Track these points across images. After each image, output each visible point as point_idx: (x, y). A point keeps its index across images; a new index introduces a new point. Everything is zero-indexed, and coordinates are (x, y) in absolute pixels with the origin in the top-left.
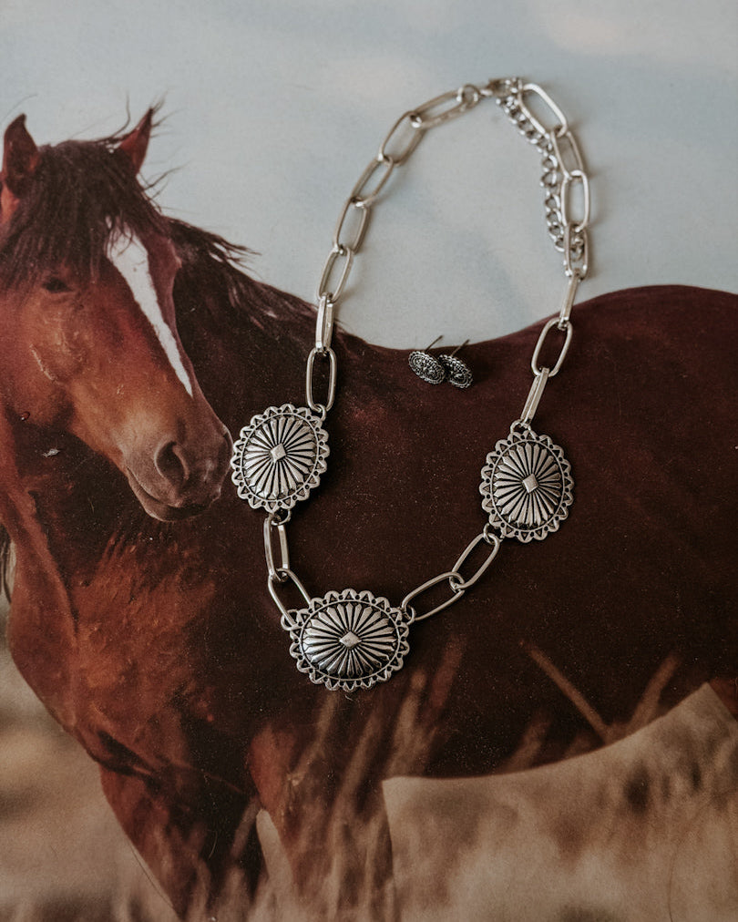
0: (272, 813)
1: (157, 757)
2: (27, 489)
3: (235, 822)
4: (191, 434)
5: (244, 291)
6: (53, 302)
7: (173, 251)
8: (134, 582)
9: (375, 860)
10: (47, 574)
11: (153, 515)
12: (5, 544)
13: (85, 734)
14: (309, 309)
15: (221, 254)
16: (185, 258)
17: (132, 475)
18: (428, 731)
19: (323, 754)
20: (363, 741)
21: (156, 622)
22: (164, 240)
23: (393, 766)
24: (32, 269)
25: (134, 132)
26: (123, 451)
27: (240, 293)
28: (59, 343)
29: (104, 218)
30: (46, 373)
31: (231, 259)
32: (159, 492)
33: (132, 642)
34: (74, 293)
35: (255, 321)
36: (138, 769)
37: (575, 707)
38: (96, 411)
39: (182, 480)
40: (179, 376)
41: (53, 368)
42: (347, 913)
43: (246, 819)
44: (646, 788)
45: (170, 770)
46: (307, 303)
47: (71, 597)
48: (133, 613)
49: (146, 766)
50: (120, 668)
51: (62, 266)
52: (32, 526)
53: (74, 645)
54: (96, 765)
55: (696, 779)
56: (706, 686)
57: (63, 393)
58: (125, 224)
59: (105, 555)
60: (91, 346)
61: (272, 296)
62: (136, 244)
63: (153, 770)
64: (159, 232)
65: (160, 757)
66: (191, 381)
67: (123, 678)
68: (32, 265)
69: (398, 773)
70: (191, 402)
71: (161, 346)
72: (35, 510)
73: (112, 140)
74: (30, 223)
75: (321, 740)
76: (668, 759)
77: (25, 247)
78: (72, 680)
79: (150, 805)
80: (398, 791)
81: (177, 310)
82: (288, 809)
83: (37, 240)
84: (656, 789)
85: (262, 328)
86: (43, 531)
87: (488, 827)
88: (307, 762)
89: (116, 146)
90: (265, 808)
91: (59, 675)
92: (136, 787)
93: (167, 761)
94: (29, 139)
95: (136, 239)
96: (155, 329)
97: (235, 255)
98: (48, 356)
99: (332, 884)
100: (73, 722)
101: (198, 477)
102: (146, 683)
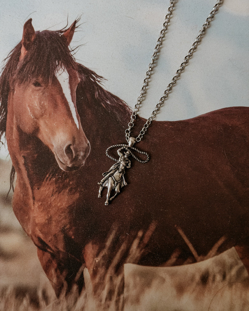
0: (89, 269)
1: (55, 247)
2: (22, 155)
3: (77, 271)
4: (77, 142)
5: (100, 93)
6: (36, 90)
7: (78, 76)
8: (53, 190)
9: (119, 288)
10: (26, 184)
11: (62, 169)
12: (13, 173)
13: (34, 237)
14: (122, 102)
15: (94, 79)
16: (82, 79)
17: (56, 154)
18: (141, 251)
19: (107, 253)
20: (120, 251)
21: (59, 204)
22: (75, 71)
23: (128, 260)
24: (30, 77)
25: (68, 29)
26: (54, 145)
27: (99, 94)
28: (36, 105)
29: (56, 61)
30: (31, 115)
31: (97, 81)
32: (64, 161)
33: (51, 210)
34: (43, 88)
35: (103, 104)
36: (49, 250)
37: (189, 249)
38: (47, 130)
39: (72, 158)
40: (75, 122)
41: (34, 113)
42: (108, 302)
43: (80, 270)
44: (208, 277)
45: (59, 252)
46: (121, 100)
47: (33, 193)
48: (52, 200)
49: (51, 249)
50: (46, 217)
51: (40, 77)
52: (23, 168)
53: (33, 208)
54: (36, 247)
55: (224, 277)
56: (233, 248)
57: (36, 123)
58: (62, 64)
59: (45, 180)
60: (47, 107)
61: (109, 96)
62: (65, 72)
63: (53, 251)
64: (74, 68)
65: (56, 247)
66: (79, 124)
67: (47, 221)
68: (30, 76)
69: (130, 262)
70: (78, 131)
71: (70, 110)
72: (24, 162)
73: (61, 32)
74: (30, 60)
75: (107, 248)
76: (216, 269)
77: (28, 69)
78: (31, 219)
79: (52, 262)
80: (129, 268)
81: (77, 97)
82: (94, 269)
83: (33, 67)
84: (211, 278)
85: (105, 107)
86: (26, 170)
87: (155, 283)
88: (101, 255)
89: (62, 34)
90: (87, 267)
91: (27, 217)
92: (48, 256)
93: (58, 249)
94: (32, 28)
95: (65, 70)
96: (69, 104)
97: (99, 80)
98: (32, 110)
99: (105, 293)
100: (30, 233)
101: (78, 157)
102: (54, 223)
